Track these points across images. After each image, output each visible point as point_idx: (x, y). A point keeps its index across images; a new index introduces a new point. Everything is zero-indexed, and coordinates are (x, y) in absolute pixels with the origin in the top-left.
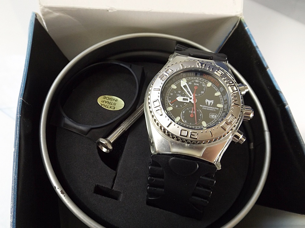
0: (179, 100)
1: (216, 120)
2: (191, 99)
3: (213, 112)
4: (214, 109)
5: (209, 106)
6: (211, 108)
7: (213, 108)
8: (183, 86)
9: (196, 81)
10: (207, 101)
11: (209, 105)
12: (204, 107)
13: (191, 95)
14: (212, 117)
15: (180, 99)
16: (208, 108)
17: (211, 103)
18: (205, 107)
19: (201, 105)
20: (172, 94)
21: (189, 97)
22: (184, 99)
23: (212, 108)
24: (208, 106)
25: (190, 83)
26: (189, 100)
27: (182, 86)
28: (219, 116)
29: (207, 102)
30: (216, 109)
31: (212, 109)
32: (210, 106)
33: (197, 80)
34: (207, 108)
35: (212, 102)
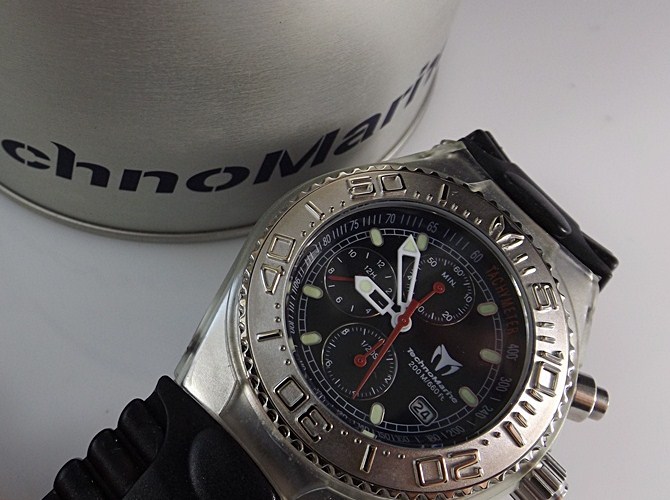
0: (358, 288)
1: (422, 428)
2: (396, 308)
3: (431, 398)
4: (441, 391)
5: (435, 374)
6: (434, 383)
7: (442, 387)
8: (404, 257)
9: (456, 269)
10: (441, 350)
11: (436, 369)
12: (416, 364)
13: (404, 300)
14: (420, 411)
15: (365, 285)
16: (426, 375)
17: (448, 367)
18: (419, 366)
19: (411, 351)
20: (352, 254)
21: (395, 301)
22: (375, 295)
23: (439, 382)
24: (432, 370)
25: (432, 262)
26: (388, 309)
27: (401, 252)
28: (442, 424)
29: (439, 357)
30: (447, 397)
31: (436, 384)
32: (437, 374)
33: (462, 268)
34: (423, 371)
35: (455, 366)
